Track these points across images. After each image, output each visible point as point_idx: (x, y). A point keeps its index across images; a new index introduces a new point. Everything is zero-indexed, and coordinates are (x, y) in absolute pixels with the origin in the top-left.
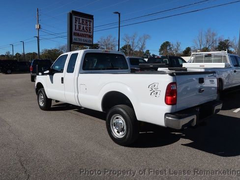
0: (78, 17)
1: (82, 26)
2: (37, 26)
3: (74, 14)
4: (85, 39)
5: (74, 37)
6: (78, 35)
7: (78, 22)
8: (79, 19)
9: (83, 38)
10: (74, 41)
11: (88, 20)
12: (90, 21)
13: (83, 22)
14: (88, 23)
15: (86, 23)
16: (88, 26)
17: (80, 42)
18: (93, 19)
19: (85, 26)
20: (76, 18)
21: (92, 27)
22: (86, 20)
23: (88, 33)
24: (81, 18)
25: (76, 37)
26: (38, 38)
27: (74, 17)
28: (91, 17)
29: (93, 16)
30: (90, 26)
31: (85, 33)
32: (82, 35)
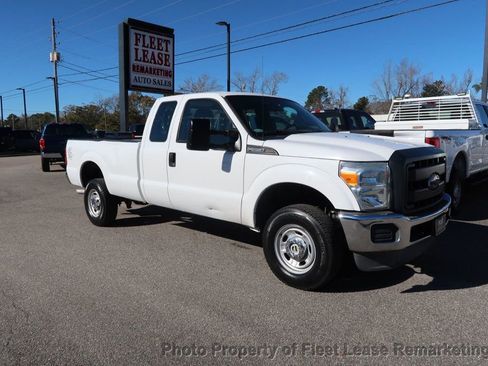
0: (142, 33)
1: (150, 51)
2: (53, 56)
3: (131, 26)
4: (157, 78)
5: (133, 75)
6: (142, 70)
7: (141, 44)
8: (144, 36)
9: (152, 77)
10: (133, 83)
11: (163, 38)
12: (167, 42)
13: (152, 43)
14: (164, 45)
15: (159, 44)
16: (163, 52)
17: (146, 85)
18: (173, 37)
19: (156, 52)
20: (136, 34)
21: (170, 53)
22: (159, 39)
23: (163, 67)
24: (148, 35)
25: (138, 75)
26: (55, 80)
27: (132, 32)
28: (169, 33)
29: (172, 30)
30: (167, 51)
31: (157, 66)
32: (151, 71)
